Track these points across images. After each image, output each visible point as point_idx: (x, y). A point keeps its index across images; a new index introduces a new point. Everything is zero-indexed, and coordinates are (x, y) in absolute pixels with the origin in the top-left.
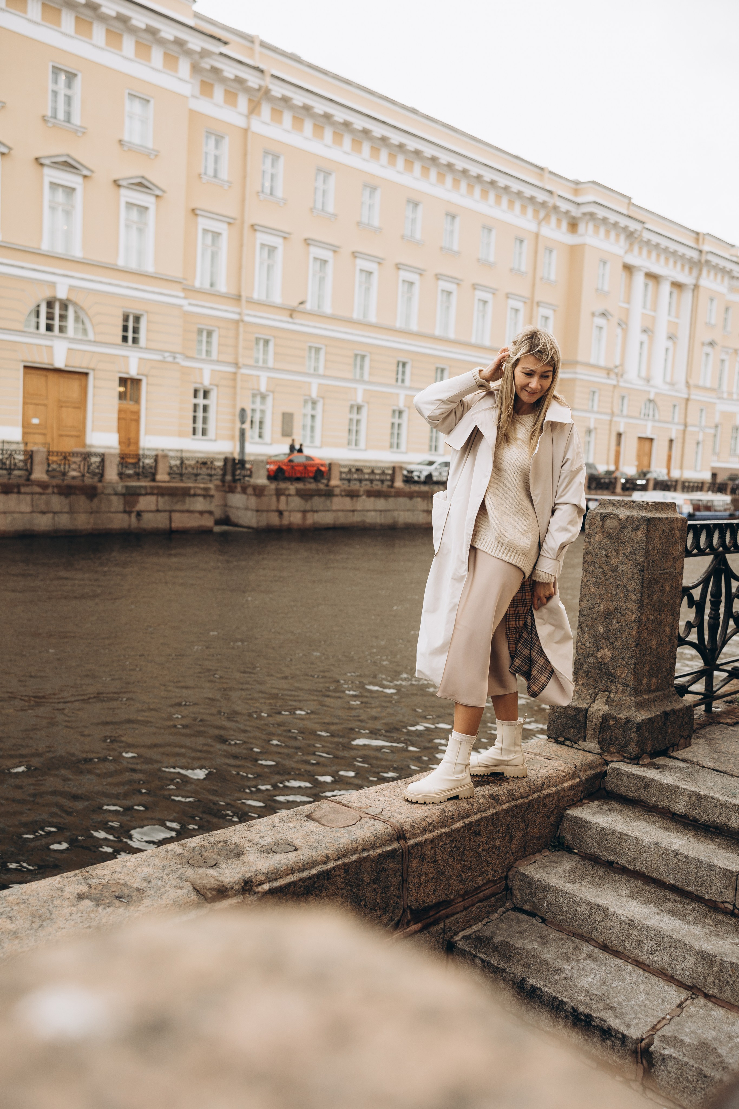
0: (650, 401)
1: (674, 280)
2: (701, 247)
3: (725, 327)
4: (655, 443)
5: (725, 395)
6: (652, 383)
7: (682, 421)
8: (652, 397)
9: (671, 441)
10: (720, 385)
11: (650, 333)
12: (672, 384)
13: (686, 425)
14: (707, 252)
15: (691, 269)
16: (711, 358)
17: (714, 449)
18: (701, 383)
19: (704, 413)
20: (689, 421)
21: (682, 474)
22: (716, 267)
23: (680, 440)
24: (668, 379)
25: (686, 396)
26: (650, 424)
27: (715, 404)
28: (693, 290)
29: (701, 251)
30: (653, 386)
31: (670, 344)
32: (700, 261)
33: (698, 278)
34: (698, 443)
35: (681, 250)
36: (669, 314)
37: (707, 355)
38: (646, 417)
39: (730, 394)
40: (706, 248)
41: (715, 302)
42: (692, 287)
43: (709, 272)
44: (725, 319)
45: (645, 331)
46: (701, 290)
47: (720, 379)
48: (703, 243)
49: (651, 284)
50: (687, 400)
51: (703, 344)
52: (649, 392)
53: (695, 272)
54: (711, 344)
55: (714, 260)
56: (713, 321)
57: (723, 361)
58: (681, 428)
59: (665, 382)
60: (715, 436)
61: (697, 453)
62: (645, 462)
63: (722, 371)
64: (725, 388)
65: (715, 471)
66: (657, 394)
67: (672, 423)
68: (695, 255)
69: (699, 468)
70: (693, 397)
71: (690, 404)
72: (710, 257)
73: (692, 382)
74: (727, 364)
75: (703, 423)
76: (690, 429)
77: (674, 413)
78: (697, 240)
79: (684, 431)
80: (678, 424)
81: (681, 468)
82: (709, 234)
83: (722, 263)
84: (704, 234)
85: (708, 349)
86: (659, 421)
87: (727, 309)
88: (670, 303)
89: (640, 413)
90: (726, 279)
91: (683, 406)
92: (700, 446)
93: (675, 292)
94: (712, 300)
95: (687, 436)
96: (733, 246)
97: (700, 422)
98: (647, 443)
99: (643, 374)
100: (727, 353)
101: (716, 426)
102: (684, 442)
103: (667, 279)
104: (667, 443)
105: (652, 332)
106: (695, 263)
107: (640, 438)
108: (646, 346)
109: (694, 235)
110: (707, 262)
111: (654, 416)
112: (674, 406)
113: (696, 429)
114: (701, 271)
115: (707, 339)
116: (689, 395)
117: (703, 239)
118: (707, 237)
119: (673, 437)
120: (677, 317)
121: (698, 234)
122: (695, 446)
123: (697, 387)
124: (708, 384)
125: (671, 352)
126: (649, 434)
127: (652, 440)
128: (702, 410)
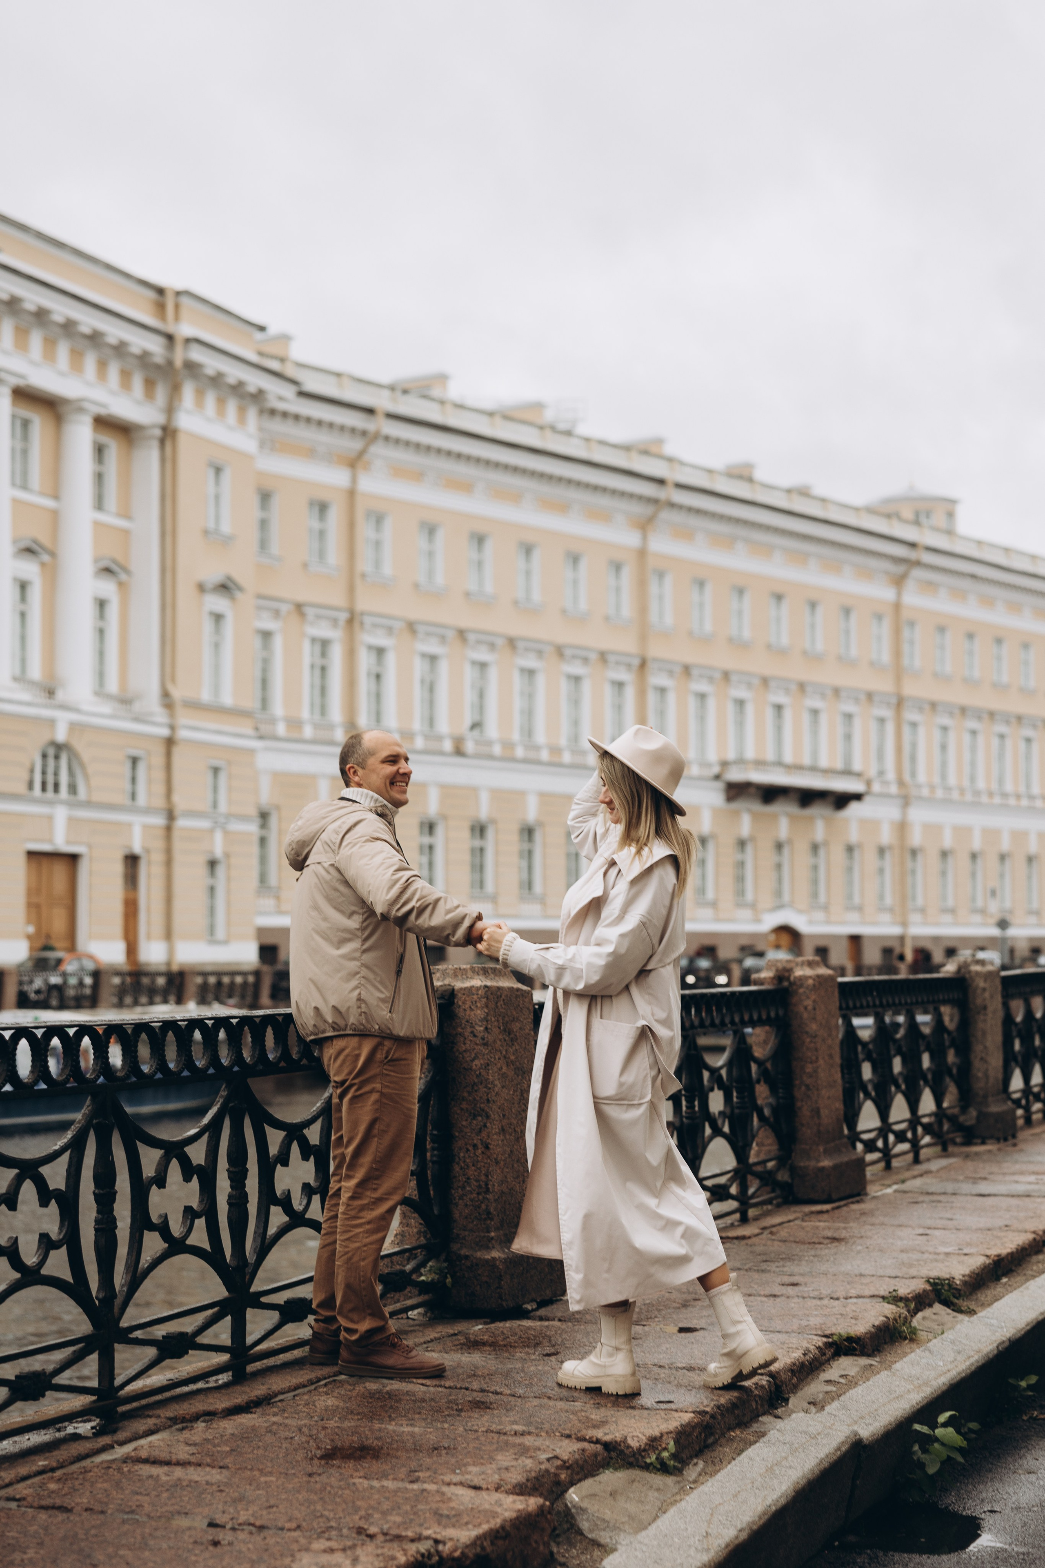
0: (59, 748)
1: (103, 412)
2: (170, 328)
3: (263, 544)
4: (84, 869)
5: (281, 729)
6: (60, 695)
7: (159, 802)
8: (61, 736)
9: (132, 861)
10: (265, 703)
11: (46, 558)
12: (125, 701)
13: (171, 816)
14: (188, 341)
15: (149, 385)
16: (229, 627)
17: (263, 878)
18: (206, 696)
19: (223, 777)
20: (180, 801)
21: (171, 951)
22: (217, 380)
23: (158, 857)
24: (113, 686)
25: (165, 732)
26: (61, 814)
27: (252, 752)
28: (162, 442)
29: (170, 338)
30: (64, 707)
31: (108, 588)
32: (170, 363)
33: (170, 410)
34: (212, 864)
35: (114, 332)
36: (99, 504)
37: (218, 618)
38: (50, 794)
39: (295, 723)
40: (185, 329)
41: (227, 476)
42: (158, 432)
43: (200, 394)
44: (264, 524)
45: (29, 551)
46: (183, 442)
47: (265, 683)
48: (177, 318)
49: (38, 422)
50: (170, 742)
51: (201, 588)
52: (51, 723)
53: (161, 393)
54: (225, 588)
55: (211, 364)
56: (226, 528)
57: (266, 635)
58: (159, 821)
59: (100, 692)
60: (263, 841)
61: (212, 889)
62: (59, 925)
63: (266, 665)
64: (278, 709)
65: (270, 940)
66: (73, 727)
67: (134, 810)
68: (154, 346)
69: (220, 933)
70: (183, 734)
71: (179, 755)
72: (197, 355)
73: (177, 693)
74: (278, 642)
75: (223, 807)
76: (181, 823)
77: (134, 780)
78: (160, 308)
79: (169, 829)
80: (148, 811)
81: (168, 935)
82: (188, 293)
83: (234, 373)
84: (178, 294)
85: (217, 603)
86: (88, 804)
87: (265, 497)
88: (99, 477)
89: (31, 785)
90: (252, 414)
91: (158, 760)
92: (221, 870)
93: (113, 446)
94: (218, 470)
95: (178, 845)
96: (262, 329)
97: (215, 805)
98: (59, 871)
99: (35, 672)
100: (277, 613)
101: (264, 816)
102: (169, 863)
103: (81, 410)
104: (118, 868)
105: (53, 554)
106: (158, 367)
107: (32, 855)
108: (36, 594)
109: (151, 295)
110: (191, 367)
111: (73, 789)
112: (135, 761)
113: (204, 824)
114: (175, 389)
115: (213, 575)
116: (172, 728)
117: (177, 306)
118: (185, 301)
119: (137, 849)
120: (126, 513)
121: (160, 291)
122: (203, 870)
123: (195, 706)
124: (227, 699)
125: (113, 611)
126: (61, 843)
127: (73, 859)
128: (216, 770)
